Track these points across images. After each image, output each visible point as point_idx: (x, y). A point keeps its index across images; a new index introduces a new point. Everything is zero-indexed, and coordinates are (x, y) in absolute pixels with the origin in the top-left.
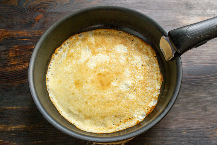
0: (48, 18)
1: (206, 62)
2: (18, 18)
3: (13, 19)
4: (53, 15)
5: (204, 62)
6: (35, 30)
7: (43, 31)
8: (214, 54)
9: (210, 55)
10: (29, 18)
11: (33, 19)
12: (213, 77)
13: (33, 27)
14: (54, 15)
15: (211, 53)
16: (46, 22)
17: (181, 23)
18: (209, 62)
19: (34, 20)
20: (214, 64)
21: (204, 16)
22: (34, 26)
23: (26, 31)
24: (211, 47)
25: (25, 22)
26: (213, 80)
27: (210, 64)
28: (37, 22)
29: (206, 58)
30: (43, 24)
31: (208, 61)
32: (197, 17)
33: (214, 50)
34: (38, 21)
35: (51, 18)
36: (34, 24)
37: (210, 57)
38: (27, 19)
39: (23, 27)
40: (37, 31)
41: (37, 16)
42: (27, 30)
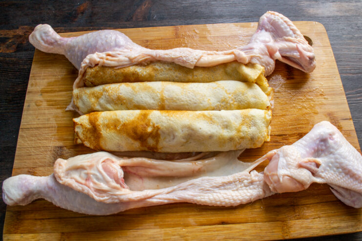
0: (98, 8)
1: (348, 71)
2: (49, 9)
3: (42, 10)
4: (105, 3)
5: (343, 71)
6: (78, 27)
7: (91, 28)
8: (360, 59)
9: (353, 60)
10: (67, 8)
11: (74, 10)
12: (359, 93)
13: (75, 22)
14: (107, 3)
15: (353, 58)
16: (95, 14)
17: (306, 13)
18: (352, 71)
19: (76, 10)
20: (359, 75)
21: (341, 2)
22: (76, 20)
23: (63, 28)
24: (353, 48)
25: (61, 15)
26: (358, 99)
27: (353, 74)
28: (80, 15)
29: (347, 65)
30: (91, 16)
31: (350, 70)
32: (331, 3)
33: (359, 53)
34: (82, 13)
35: (103, 8)
36: (75, 17)
37: (352, 63)
38: (64, 9)
39: (59, 22)
40: (81, 28)
41: (80, 5)
42: (65, 27)
